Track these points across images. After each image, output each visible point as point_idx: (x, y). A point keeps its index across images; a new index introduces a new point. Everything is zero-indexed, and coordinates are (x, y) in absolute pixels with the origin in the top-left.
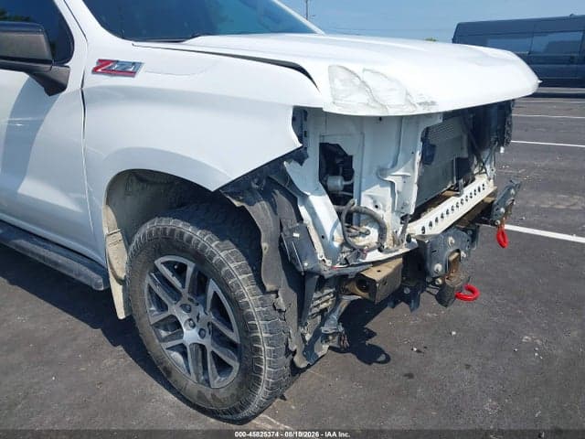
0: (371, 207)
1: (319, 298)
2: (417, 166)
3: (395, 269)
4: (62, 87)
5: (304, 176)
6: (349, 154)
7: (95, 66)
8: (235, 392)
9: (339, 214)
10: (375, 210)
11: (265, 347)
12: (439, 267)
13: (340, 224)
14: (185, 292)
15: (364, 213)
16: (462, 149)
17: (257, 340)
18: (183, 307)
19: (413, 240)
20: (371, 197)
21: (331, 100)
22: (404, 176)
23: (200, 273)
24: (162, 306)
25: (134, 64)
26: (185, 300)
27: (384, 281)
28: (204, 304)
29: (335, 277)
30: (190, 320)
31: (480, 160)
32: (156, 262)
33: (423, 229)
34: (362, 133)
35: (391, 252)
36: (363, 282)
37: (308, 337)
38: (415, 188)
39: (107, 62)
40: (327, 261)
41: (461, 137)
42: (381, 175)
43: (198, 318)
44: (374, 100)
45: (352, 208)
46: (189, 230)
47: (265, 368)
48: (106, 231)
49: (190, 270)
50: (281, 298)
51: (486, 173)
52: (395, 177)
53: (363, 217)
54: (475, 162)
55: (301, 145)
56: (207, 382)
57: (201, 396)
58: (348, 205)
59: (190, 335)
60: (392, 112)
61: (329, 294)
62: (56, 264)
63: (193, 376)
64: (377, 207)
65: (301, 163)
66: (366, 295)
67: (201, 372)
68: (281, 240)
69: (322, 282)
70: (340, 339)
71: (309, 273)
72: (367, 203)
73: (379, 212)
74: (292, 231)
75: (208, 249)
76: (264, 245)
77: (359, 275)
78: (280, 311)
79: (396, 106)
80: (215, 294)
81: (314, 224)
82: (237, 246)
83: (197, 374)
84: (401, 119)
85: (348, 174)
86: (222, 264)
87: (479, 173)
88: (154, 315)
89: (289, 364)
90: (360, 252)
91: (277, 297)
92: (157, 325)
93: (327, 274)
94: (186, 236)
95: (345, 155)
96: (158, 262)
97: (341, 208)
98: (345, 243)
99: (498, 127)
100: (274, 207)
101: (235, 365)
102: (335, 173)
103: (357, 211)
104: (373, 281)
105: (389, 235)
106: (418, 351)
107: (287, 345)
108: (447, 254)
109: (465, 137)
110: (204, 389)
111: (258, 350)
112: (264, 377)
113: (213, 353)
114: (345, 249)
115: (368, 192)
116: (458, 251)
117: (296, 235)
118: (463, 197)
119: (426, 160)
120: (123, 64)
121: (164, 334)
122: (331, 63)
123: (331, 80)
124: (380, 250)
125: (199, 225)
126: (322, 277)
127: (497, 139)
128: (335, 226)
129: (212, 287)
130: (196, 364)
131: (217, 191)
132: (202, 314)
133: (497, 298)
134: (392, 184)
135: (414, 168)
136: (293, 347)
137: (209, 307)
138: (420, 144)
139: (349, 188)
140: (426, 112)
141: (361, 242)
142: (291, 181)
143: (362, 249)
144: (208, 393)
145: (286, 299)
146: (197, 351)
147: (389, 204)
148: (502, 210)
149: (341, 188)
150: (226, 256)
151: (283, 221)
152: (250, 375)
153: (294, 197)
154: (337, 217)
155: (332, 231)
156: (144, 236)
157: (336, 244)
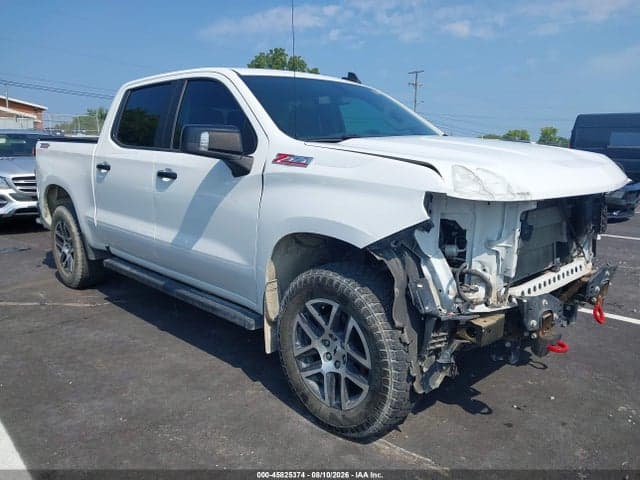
0: (480, 270)
1: (435, 338)
2: (517, 241)
3: (498, 322)
4: (246, 172)
5: (428, 242)
6: (464, 228)
7: (275, 158)
8: (363, 411)
9: (454, 274)
10: (483, 272)
11: (392, 371)
12: (534, 322)
13: (454, 282)
14: (328, 328)
15: (474, 275)
16: (562, 234)
17: (386, 364)
18: (324, 342)
19: (514, 300)
20: (480, 262)
21: (452, 188)
22: (507, 247)
23: (342, 312)
24: (306, 341)
25: (306, 158)
26: (325, 336)
27: (489, 329)
28: (343, 338)
29: (449, 321)
30: (328, 353)
31: (578, 245)
32: (307, 304)
33: (523, 293)
34: (474, 214)
35: (495, 307)
36: (473, 329)
37: (425, 370)
38: (515, 257)
39: (285, 156)
40: (443, 310)
41: (560, 225)
42: (488, 246)
43: (335, 351)
44: (484, 190)
45: (464, 271)
46: (337, 278)
47: (391, 389)
48: (267, 281)
49: (334, 310)
50: (405, 334)
51: (584, 256)
52: (500, 247)
53: (473, 278)
54: (575, 246)
55: (428, 218)
56: (340, 406)
57: (333, 417)
58: (462, 267)
59: (327, 366)
60: (497, 199)
61: (443, 336)
62: (214, 309)
63: (327, 401)
64: (484, 270)
65: (428, 231)
66: (473, 339)
67: (334, 396)
68: (407, 289)
69: (439, 324)
70: (452, 370)
71: (429, 316)
72: (476, 267)
73: (486, 275)
74: (416, 283)
75: (352, 293)
76: (396, 290)
77: (468, 323)
78: (405, 344)
79: (500, 195)
80: (354, 328)
81: (433, 281)
82: (373, 292)
83: (330, 398)
84: (505, 204)
85: (462, 244)
86: (362, 304)
87: (578, 256)
88: (298, 349)
89: (409, 389)
90: (471, 304)
91: (403, 332)
92: (299, 357)
93: (443, 318)
94: (335, 283)
95: (460, 228)
96: (309, 305)
97: (456, 270)
98: (459, 296)
99: (595, 217)
100: (403, 263)
101: (365, 387)
102: (451, 243)
103: (467, 273)
104: (480, 328)
105: (494, 294)
106: (518, 408)
107: (409, 373)
108: (540, 313)
109: (564, 224)
110: (335, 411)
111: (386, 373)
112: (389, 396)
113: (346, 379)
114: (458, 300)
115: (478, 258)
116: (551, 312)
117: (420, 286)
118: (560, 273)
119: (525, 236)
120: (298, 158)
121: (304, 365)
122: (454, 163)
123: (454, 174)
124: (487, 305)
125: (345, 275)
126: (439, 319)
127: (594, 228)
128: (450, 283)
129: (352, 323)
130: (330, 390)
131: (365, 248)
132: (339, 348)
133: (598, 375)
134: (497, 253)
135: (514, 241)
136: (414, 374)
137: (346, 340)
138: (519, 224)
139: (463, 255)
140: (523, 199)
141: (471, 296)
142: (418, 245)
143: (472, 302)
144: (339, 414)
145: (409, 336)
146: (331, 379)
147: (495, 268)
148: (597, 288)
149: (456, 254)
150: (366, 299)
151: (410, 275)
152: (378, 395)
153: (419, 258)
154: (452, 275)
155: (448, 287)
156: (300, 283)
157: (451, 297)
